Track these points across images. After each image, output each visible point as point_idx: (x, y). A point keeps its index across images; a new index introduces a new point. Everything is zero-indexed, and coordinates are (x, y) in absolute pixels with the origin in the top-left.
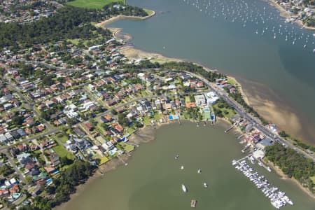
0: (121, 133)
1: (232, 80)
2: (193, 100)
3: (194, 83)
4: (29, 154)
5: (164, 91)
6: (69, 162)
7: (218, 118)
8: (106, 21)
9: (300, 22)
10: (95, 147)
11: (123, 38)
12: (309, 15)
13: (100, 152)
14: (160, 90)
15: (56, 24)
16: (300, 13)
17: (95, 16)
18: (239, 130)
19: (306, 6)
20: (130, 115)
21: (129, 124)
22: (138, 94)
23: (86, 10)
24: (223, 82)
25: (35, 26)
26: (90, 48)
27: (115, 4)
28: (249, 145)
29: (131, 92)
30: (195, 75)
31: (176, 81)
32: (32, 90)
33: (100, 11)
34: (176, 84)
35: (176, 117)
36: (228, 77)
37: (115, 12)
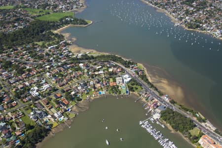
0: (67, 105)
1: (140, 65)
2: (115, 81)
3: (115, 69)
4: (5, 123)
5: (96, 75)
6: (31, 127)
7: (131, 92)
8: (61, 29)
9: (184, 26)
10: (49, 116)
11: (71, 40)
12: (189, 21)
13: (52, 120)
14: (93, 75)
15: (28, 32)
16: (183, 20)
17: (54, 26)
18: (144, 100)
19: (187, 16)
20: (73, 93)
21: (72, 99)
22: (79, 78)
23: (48, 22)
24: (135, 68)
25: (15, 35)
26: (49, 48)
27: (67, 17)
28: (150, 110)
29: (74, 77)
30: (116, 63)
31: (104, 68)
32: (10, 78)
33: (57, 22)
34: (104, 71)
35: (103, 93)
36: (138, 64)
37: (67, 23)
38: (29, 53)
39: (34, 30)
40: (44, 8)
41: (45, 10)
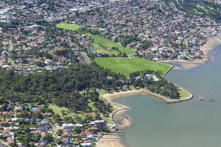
8: (122, 92)
23: (106, 74)
26: (65, 125)
27: (150, 72)
33: (124, 77)
38: (21, 123)
39: (67, 81)
40: (125, 45)
41: (125, 46)
